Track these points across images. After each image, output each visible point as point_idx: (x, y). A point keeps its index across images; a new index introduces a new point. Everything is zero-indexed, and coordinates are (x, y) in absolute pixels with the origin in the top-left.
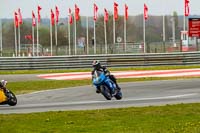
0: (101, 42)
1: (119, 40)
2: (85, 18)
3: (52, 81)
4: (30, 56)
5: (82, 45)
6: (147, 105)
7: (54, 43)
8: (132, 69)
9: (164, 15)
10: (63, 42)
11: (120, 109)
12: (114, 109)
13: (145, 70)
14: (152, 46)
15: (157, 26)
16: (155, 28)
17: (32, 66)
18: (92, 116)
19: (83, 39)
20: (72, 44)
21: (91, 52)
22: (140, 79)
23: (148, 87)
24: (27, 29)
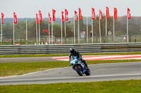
0: (97, 34)
1: (110, 33)
2: (85, 18)
4: (46, 44)
5: (83, 37)
6: (129, 79)
7: (64, 36)
8: (118, 54)
10: (70, 34)
11: (110, 82)
13: (127, 54)
14: (133, 38)
16: (135, 25)
17: (48, 51)
19: (84, 32)
20: (76, 36)
22: (124, 61)
23: (130, 66)
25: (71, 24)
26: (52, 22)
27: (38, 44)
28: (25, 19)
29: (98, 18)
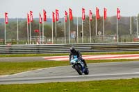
0: (87, 35)
1: (100, 33)
2: (76, 18)
3: (53, 62)
4: (37, 44)
5: (73, 36)
6: (119, 78)
7: (54, 36)
8: (108, 54)
9: (131, 16)
10: (60, 34)
11: (100, 81)
12: (96, 81)
14: (123, 37)
15: (126, 24)
16: (125, 25)
17: (39, 51)
18: (81, 86)
19: (75, 32)
20: (67, 36)
21: (80, 41)
22: (114, 61)
23: (119, 66)
24: (35, 26)
25: (62, 24)
26: (43, 22)
27: (29, 44)
28: (16, 19)
29: (88, 18)
